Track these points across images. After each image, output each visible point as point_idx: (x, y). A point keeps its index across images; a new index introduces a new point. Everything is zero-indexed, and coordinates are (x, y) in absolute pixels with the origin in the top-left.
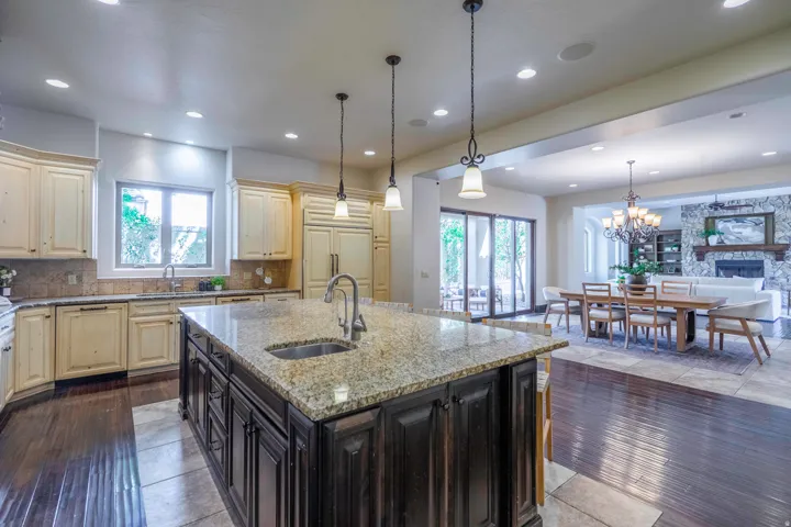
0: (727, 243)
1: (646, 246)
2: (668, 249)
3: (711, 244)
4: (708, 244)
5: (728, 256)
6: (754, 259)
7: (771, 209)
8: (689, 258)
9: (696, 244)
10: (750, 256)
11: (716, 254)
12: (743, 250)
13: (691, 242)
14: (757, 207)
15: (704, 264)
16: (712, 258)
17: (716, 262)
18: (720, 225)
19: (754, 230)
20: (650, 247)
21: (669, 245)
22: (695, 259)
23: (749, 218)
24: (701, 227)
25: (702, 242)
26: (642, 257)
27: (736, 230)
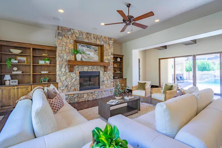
0: (84, 60)
1: (19, 58)
2: (41, 62)
3: (78, 60)
4: (76, 59)
5: (85, 69)
6: (96, 70)
7: (102, 43)
8: (63, 70)
9: (68, 58)
10: (95, 69)
11: (80, 67)
12: (92, 65)
13: (65, 57)
14: (98, 40)
15: (73, 75)
16: (78, 70)
17: (80, 72)
18: (80, 47)
19: (94, 54)
20: (24, 59)
21: (42, 58)
22: (67, 71)
23: (93, 47)
24: (71, 46)
25: (72, 58)
26: (15, 69)
27: (87, 52)
